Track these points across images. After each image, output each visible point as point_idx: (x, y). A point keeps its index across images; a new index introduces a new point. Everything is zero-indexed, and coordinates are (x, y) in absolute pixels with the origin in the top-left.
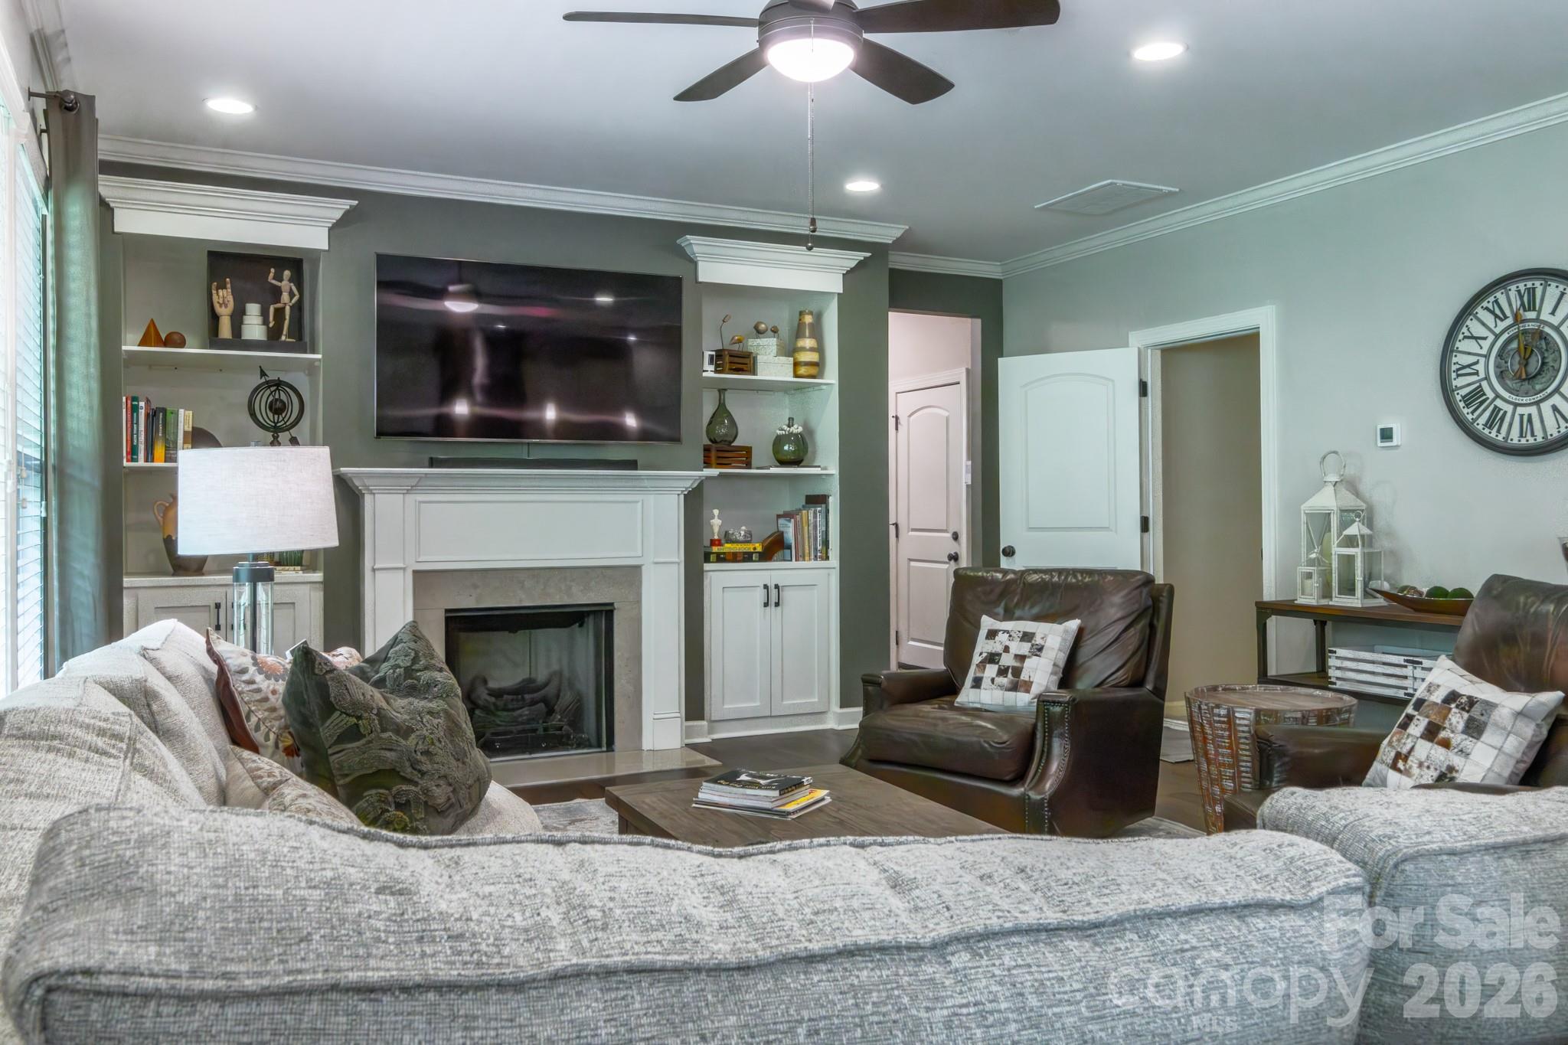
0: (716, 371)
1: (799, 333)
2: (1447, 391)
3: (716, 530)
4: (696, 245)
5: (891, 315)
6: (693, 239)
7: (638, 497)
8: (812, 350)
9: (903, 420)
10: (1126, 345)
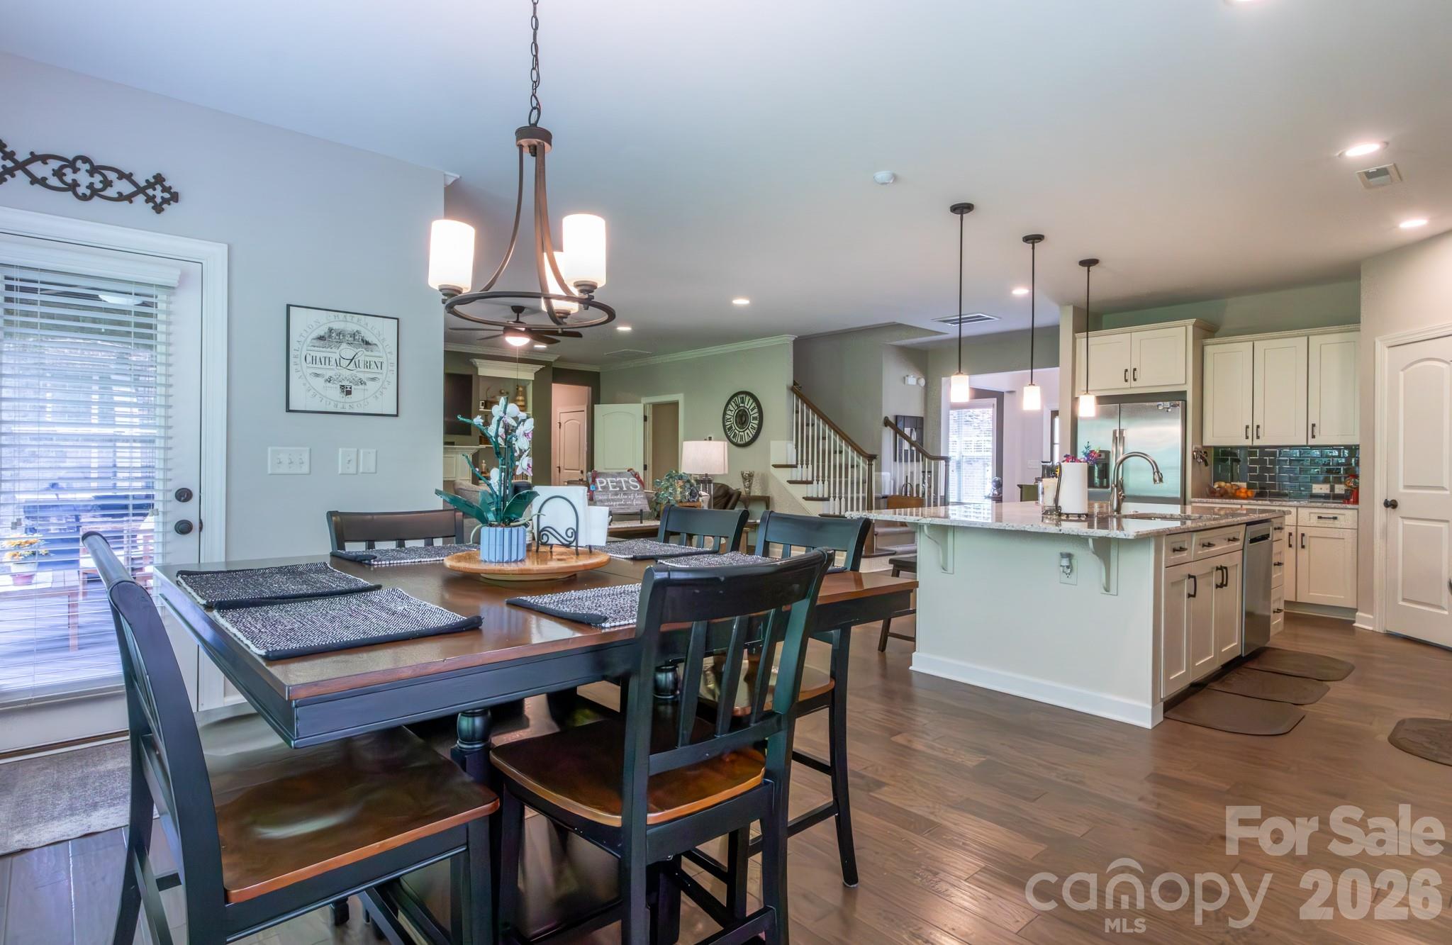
0: (484, 409)
1: (517, 394)
2: (724, 426)
3: (484, 468)
4: (478, 362)
5: (553, 384)
6: (476, 360)
7: (453, 456)
8: (522, 401)
9: (562, 424)
10: (640, 403)
